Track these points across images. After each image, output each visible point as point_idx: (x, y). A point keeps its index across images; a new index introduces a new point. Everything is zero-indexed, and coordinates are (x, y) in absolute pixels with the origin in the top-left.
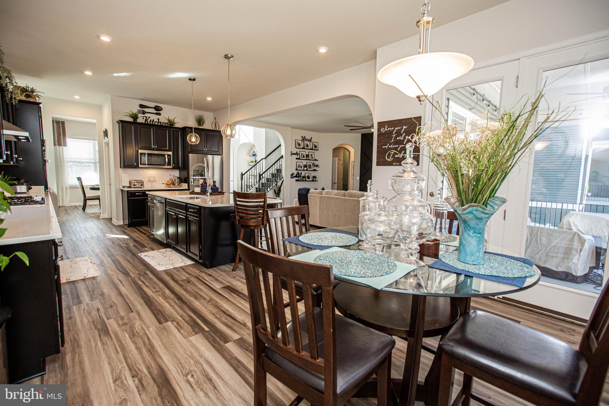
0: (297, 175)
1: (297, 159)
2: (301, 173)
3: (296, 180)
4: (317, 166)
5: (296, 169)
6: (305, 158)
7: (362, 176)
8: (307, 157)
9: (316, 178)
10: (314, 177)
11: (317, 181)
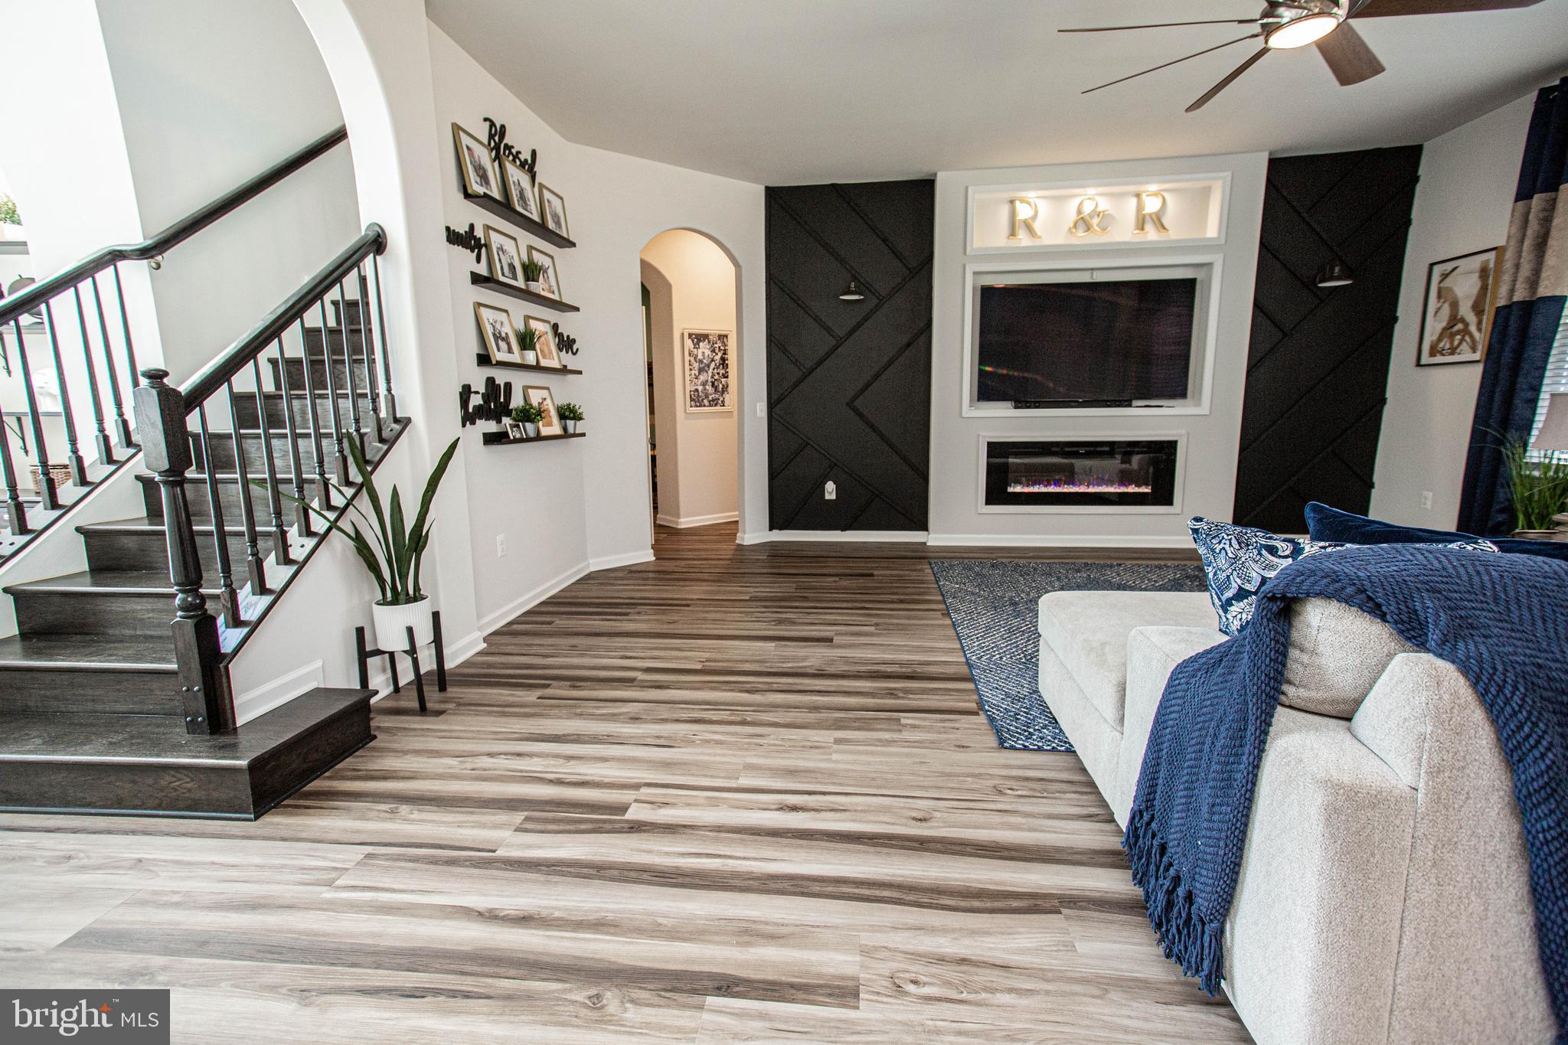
0: (486, 397)
1: (477, 279)
2: (508, 386)
3: (490, 439)
4: (566, 344)
5: (484, 360)
6: (520, 283)
7: (779, 401)
8: (527, 279)
9: (579, 418)
10: (568, 414)
11: (583, 435)
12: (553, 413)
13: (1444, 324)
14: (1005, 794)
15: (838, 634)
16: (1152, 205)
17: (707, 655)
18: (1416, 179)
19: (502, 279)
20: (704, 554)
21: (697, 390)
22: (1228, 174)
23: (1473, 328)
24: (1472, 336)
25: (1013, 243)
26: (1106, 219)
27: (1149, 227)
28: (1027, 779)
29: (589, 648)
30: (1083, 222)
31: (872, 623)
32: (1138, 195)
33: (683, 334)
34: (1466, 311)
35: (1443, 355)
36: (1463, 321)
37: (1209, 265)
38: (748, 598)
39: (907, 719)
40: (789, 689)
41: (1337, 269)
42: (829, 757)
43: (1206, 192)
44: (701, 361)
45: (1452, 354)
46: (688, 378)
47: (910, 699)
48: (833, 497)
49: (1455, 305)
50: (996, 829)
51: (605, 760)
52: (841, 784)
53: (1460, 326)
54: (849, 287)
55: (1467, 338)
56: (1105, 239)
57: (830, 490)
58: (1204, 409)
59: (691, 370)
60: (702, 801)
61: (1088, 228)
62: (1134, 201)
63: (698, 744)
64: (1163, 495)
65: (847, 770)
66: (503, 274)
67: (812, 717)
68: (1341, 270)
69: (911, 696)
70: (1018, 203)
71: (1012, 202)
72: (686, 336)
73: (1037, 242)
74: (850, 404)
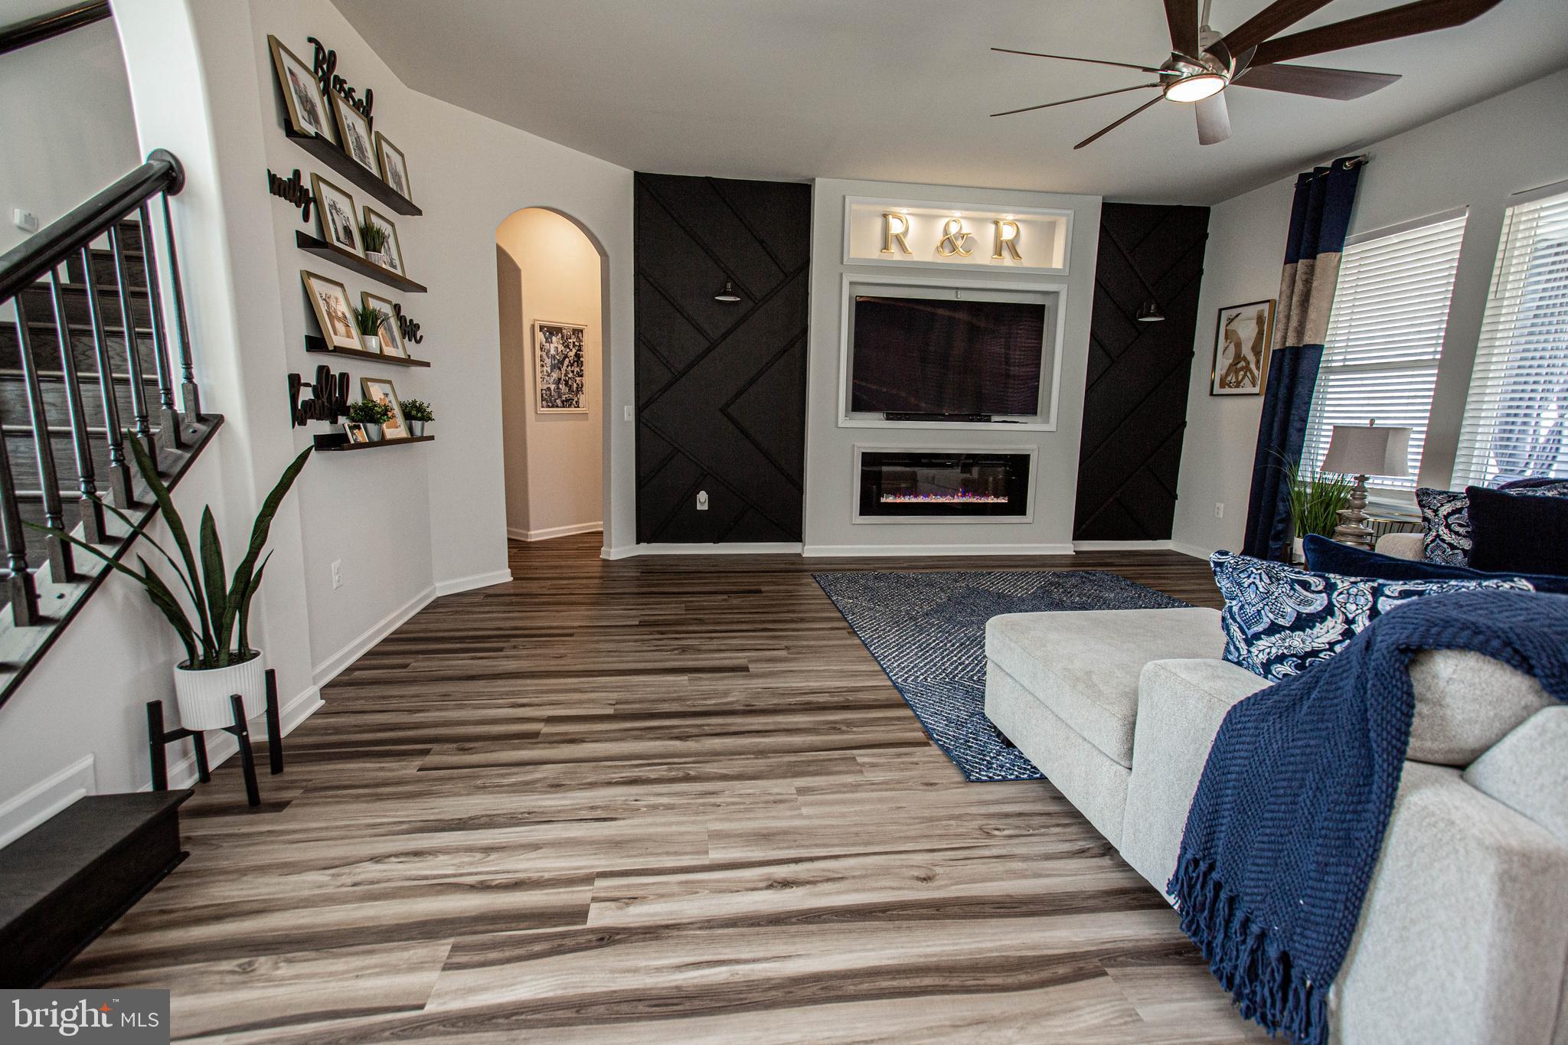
0: (318, 391)
2: (345, 378)
3: (325, 444)
6: (359, 251)
7: (647, 405)
8: (367, 248)
9: (426, 417)
10: (415, 413)
11: (432, 438)
12: (397, 411)
13: (1231, 361)
14: (995, 836)
15: (752, 661)
16: (1008, 233)
17: (615, 696)
18: (1206, 236)
19: (336, 243)
20: (567, 573)
21: (549, 389)
22: (1071, 212)
23: (1253, 366)
24: (1252, 373)
25: (885, 256)
26: (969, 242)
27: (1006, 253)
28: (1007, 815)
29: (468, 696)
30: (949, 243)
31: (783, 646)
32: (996, 223)
33: (533, 326)
34: (1247, 351)
35: (1231, 387)
36: (1245, 359)
37: (1056, 294)
38: (637, 623)
39: (863, 757)
40: (724, 731)
41: (1153, 307)
42: (797, 812)
43: (1052, 226)
44: (554, 357)
45: (1237, 386)
46: (539, 375)
47: (855, 733)
48: (705, 507)
49: (1239, 346)
50: (1002, 879)
51: (535, 847)
52: (825, 846)
53: (1243, 364)
54: (725, 287)
55: (1248, 374)
56: (967, 260)
57: (702, 500)
58: (1052, 426)
59: (542, 366)
60: (676, 889)
61: (954, 249)
62: (993, 227)
63: (645, 812)
64: (1017, 506)
65: (825, 827)
66: (338, 239)
67: (761, 763)
68: (1155, 308)
69: (855, 729)
70: (890, 218)
71: (885, 216)
72: (537, 329)
73: (907, 258)
74: (722, 410)
